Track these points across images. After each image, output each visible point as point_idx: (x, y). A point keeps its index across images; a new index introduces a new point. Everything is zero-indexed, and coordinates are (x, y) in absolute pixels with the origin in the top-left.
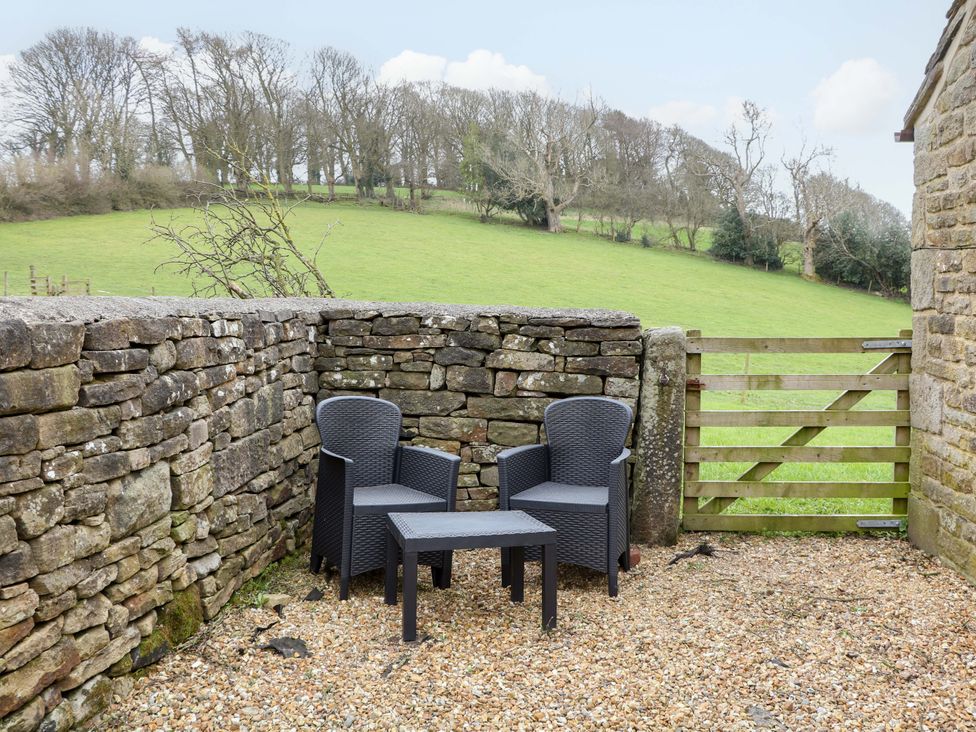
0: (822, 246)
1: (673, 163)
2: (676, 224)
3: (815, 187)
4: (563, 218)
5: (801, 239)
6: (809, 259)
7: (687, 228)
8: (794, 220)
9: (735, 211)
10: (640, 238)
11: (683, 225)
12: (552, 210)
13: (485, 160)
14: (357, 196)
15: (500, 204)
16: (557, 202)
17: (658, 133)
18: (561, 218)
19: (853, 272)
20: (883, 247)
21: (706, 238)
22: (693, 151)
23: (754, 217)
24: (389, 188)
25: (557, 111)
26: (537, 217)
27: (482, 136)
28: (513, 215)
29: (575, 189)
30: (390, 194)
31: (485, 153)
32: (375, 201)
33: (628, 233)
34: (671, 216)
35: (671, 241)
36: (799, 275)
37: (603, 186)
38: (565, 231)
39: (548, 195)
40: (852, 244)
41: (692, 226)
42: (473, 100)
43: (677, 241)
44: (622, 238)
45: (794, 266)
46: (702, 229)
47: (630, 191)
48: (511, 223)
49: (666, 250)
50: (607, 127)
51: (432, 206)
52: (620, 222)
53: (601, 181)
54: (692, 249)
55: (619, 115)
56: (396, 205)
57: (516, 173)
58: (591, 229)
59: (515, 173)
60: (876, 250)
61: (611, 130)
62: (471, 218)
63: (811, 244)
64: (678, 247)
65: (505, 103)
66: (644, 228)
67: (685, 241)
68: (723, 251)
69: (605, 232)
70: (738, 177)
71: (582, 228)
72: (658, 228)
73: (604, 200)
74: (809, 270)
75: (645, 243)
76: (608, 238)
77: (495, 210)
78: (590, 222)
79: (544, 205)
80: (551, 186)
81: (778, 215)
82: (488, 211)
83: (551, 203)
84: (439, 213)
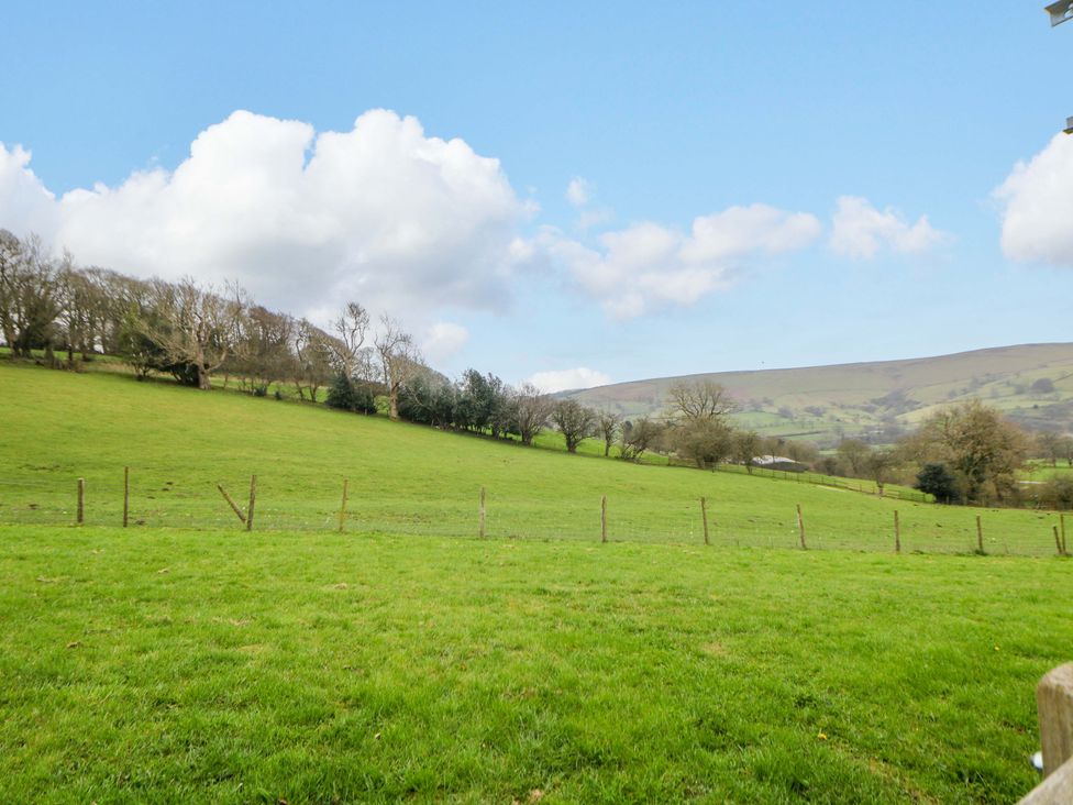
0: (401, 398)
1: (302, 345)
2: (301, 385)
3: (397, 363)
4: (213, 379)
5: (388, 394)
6: (394, 407)
7: (310, 387)
8: (383, 382)
9: (344, 375)
10: (274, 393)
11: (306, 384)
12: (203, 373)
13: (143, 332)
14: (11, 355)
15: (155, 367)
16: (206, 366)
17: (291, 324)
18: (210, 378)
19: (422, 414)
20: (440, 399)
21: (323, 393)
22: (316, 338)
23: (357, 381)
24: (48, 350)
25: (211, 301)
26: (189, 377)
27: (143, 314)
28: (168, 376)
29: (223, 357)
30: (49, 356)
31: (143, 327)
32: (31, 361)
33: (265, 390)
34: (300, 378)
35: (298, 396)
36: (387, 417)
37: (245, 356)
38: (213, 388)
39: (200, 360)
40: (422, 397)
41: (313, 386)
42: (138, 288)
43: (302, 395)
44: (260, 394)
45: (385, 411)
46: (320, 387)
47: (268, 361)
48: (167, 382)
49: (294, 401)
50: (252, 316)
51: (90, 367)
52: (258, 382)
53: (245, 354)
54: (314, 401)
55: (262, 310)
56: (54, 365)
57: (172, 344)
58: (236, 387)
59: (170, 343)
60: (436, 401)
61: (256, 319)
62: (129, 377)
63: (394, 397)
64: (303, 401)
65: (168, 293)
66: (279, 387)
67: (308, 395)
68: (335, 402)
69: (246, 389)
70: (345, 353)
71: (228, 386)
72: (288, 387)
73: (246, 367)
74: (394, 413)
75: (278, 397)
76: (249, 393)
77: (151, 372)
78: (234, 382)
79: (195, 368)
80: (202, 356)
81: (373, 379)
82: (145, 372)
83: (202, 367)
84: (97, 372)
